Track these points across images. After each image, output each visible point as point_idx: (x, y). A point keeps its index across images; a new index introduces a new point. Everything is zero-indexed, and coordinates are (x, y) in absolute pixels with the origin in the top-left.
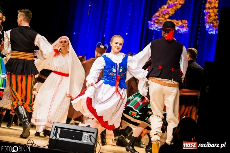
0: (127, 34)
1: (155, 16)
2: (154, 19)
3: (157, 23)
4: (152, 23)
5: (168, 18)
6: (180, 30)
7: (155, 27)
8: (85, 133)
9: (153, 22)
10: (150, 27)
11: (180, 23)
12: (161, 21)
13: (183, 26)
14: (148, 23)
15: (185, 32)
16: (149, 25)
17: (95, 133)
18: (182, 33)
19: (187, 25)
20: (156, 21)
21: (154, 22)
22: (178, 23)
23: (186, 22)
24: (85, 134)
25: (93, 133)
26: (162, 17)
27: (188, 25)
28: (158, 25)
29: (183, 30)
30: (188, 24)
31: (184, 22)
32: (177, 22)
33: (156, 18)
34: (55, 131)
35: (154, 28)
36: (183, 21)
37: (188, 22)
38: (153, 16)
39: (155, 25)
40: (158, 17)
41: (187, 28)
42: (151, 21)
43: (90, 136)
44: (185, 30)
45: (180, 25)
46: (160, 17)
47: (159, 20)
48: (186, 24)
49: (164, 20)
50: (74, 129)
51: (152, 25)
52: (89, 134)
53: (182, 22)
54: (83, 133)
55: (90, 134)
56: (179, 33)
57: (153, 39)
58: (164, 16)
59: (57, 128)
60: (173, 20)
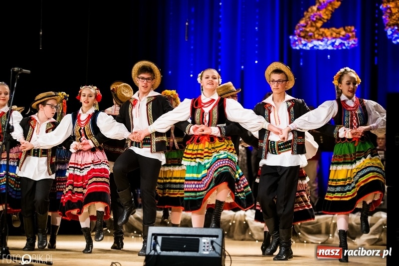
0: (256, 62)
1: (299, 26)
2: (298, 31)
3: (304, 37)
4: (296, 38)
5: (322, 27)
6: (344, 44)
7: (302, 44)
8: (203, 238)
9: (297, 36)
10: (294, 46)
11: (343, 33)
12: (310, 33)
13: (349, 35)
14: (290, 39)
15: (353, 46)
16: (292, 42)
17: (219, 237)
18: (348, 48)
19: (354, 33)
20: (302, 34)
21: (299, 36)
22: (339, 33)
23: (353, 28)
24: (204, 240)
25: (217, 236)
26: (312, 26)
27: (356, 34)
28: (306, 40)
29: (349, 43)
30: (356, 32)
31: (349, 30)
32: (338, 30)
33: (301, 29)
34: (153, 241)
35: (301, 46)
36: (348, 28)
37: (355, 28)
38: (297, 27)
39: (301, 40)
40: (305, 26)
41: (356, 39)
42: (294, 35)
43: (212, 242)
44: (352, 42)
45: (343, 36)
46: (308, 26)
47: (308, 32)
48: (352, 32)
49: (316, 31)
50: (184, 233)
51: (297, 41)
52: (209, 239)
53: (345, 30)
54: (200, 238)
55: (211, 238)
56: (343, 49)
57: (301, 64)
58: (314, 24)
59: (155, 236)
60: (330, 29)
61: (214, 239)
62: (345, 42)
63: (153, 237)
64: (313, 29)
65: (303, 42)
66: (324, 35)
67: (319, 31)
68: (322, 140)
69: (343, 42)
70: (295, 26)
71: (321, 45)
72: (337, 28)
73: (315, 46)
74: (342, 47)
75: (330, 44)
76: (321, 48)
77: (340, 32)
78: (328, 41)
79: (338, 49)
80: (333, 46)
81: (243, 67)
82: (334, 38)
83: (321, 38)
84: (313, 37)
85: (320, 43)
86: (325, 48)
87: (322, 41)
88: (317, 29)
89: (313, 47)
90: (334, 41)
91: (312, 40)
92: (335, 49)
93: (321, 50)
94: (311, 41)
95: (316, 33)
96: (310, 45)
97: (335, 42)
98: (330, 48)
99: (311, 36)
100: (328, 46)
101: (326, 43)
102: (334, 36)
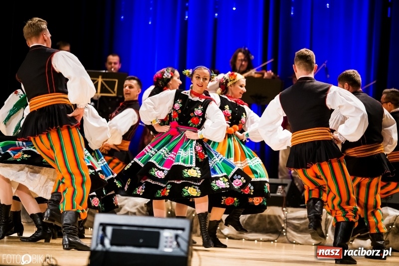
0: (234, 9)
8: (165, 230)
17: (186, 230)
25: (183, 229)
34: (101, 233)
43: (177, 236)
52: (173, 233)
54: (161, 231)
59: (104, 226)
61: (180, 232)
63: (101, 228)
81: (216, 15)
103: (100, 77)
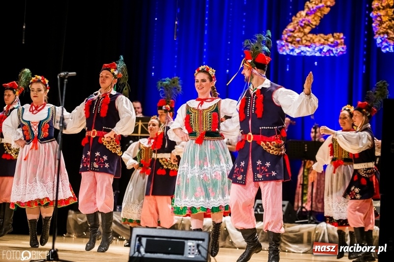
1: (286, 31)
2: (286, 36)
3: (291, 43)
4: (283, 44)
5: (310, 33)
6: (332, 51)
7: (289, 49)
8: (189, 241)
9: (284, 41)
10: (281, 51)
11: (332, 39)
12: (298, 39)
13: (337, 42)
14: (277, 44)
15: (341, 53)
16: (279, 47)
17: (205, 241)
18: (336, 55)
19: (343, 40)
20: (290, 40)
21: (287, 41)
22: (327, 40)
23: (341, 35)
24: (189, 243)
25: (203, 240)
26: (300, 31)
28: (293, 45)
29: (337, 51)
30: (345, 40)
31: (337, 37)
32: (326, 37)
33: (288, 34)
34: (137, 242)
35: (288, 52)
36: (336, 35)
37: (344, 35)
39: (288, 46)
40: (293, 32)
41: (345, 47)
42: (282, 40)
43: (198, 245)
44: (341, 49)
45: (332, 43)
46: (296, 31)
47: (295, 37)
48: (340, 39)
49: (303, 36)
50: (170, 236)
51: (284, 46)
52: (195, 243)
53: (333, 37)
54: (186, 241)
55: (197, 242)
56: (330, 56)
57: (288, 70)
58: (302, 30)
59: (140, 237)
60: (318, 35)
61: (200, 242)
62: (333, 49)
63: (138, 238)
64: (301, 35)
65: (290, 47)
66: (311, 41)
67: (307, 37)
68: (306, 148)
69: (331, 49)
70: (283, 31)
71: (309, 51)
72: (326, 34)
73: (302, 51)
74: (330, 54)
75: (318, 51)
76: (308, 54)
77: (328, 38)
78: (315, 47)
79: (325, 56)
80: (320, 53)
81: (228, 71)
82: (322, 44)
83: (309, 44)
84: (300, 43)
85: (307, 49)
86: (313, 54)
87: (309, 47)
88: (305, 34)
89: (300, 53)
90: (321, 47)
91: (299, 45)
92: (323, 56)
93: (308, 56)
94: (299, 47)
95: (303, 38)
96: (297, 51)
97: (323, 48)
98: (318, 54)
99: (298, 42)
100: (316, 53)
101: (314, 49)
102: (322, 42)
103: (140, 121)
